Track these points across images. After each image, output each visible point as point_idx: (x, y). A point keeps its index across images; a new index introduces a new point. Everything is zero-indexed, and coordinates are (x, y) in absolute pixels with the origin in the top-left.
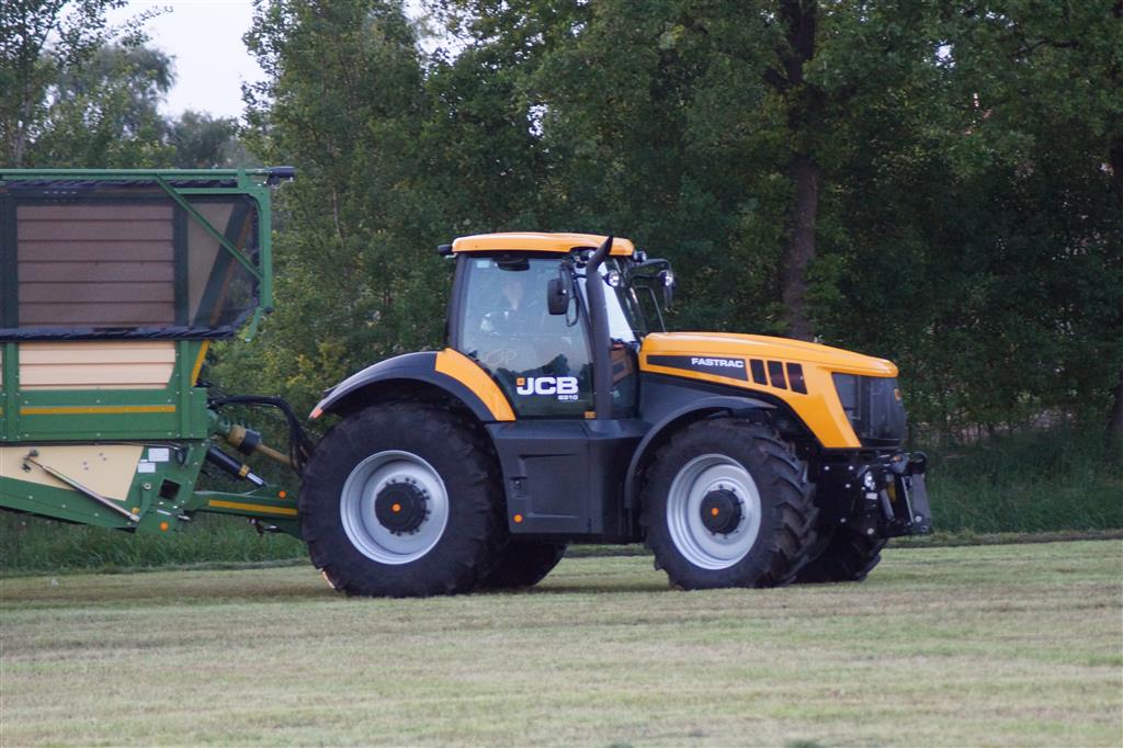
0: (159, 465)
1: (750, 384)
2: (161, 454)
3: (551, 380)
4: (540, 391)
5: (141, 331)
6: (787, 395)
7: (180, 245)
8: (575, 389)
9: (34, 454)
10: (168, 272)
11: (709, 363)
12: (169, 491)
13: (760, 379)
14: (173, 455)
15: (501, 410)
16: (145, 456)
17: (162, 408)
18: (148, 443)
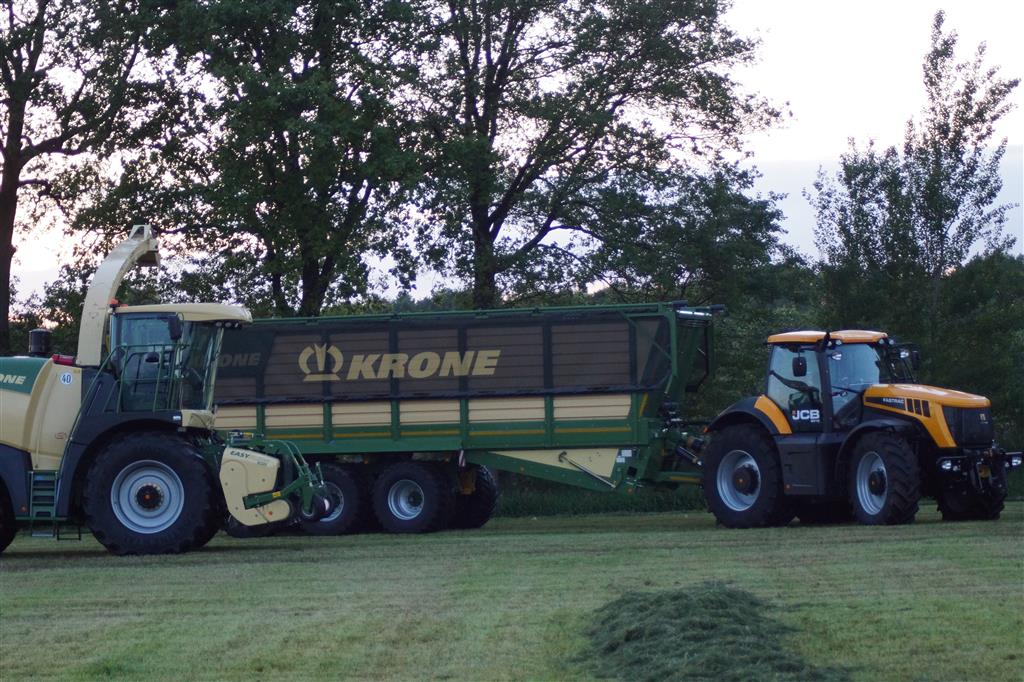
0: (627, 458)
1: (906, 412)
2: (628, 453)
3: (807, 412)
4: (803, 418)
5: (611, 389)
6: (922, 418)
7: (633, 343)
8: (818, 417)
9: (565, 453)
10: (627, 358)
11: (890, 401)
12: (632, 472)
13: (910, 410)
14: (634, 453)
15: (783, 427)
16: (620, 454)
17: (625, 429)
18: (621, 447)
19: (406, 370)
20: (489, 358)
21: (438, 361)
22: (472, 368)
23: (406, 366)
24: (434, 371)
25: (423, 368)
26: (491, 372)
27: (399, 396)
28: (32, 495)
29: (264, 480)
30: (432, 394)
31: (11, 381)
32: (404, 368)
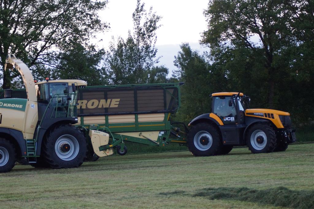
0: (162, 134)
1: (264, 117)
3: (230, 118)
4: (228, 120)
5: (158, 111)
6: (271, 119)
7: (165, 96)
8: (234, 119)
9: (141, 133)
10: (163, 101)
11: (257, 114)
12: (164, 139)
13: (266, 116)
14: (165, 133)
15: (221, 123)
16: (160, 133)
17: (163, 125)
18: (160, 131)
19: (87, 106)
20: (116, 101)
21: (98, 103)
22: (110, 105)
23: (86, 104)
24: (96, 106)
25: (92, 105)
26: (117, 106)
27: (84, 114)
28: (27, 148)
29: (105, 141)
30: (96, 114)
31: (18, 107)
32: (86, 105)
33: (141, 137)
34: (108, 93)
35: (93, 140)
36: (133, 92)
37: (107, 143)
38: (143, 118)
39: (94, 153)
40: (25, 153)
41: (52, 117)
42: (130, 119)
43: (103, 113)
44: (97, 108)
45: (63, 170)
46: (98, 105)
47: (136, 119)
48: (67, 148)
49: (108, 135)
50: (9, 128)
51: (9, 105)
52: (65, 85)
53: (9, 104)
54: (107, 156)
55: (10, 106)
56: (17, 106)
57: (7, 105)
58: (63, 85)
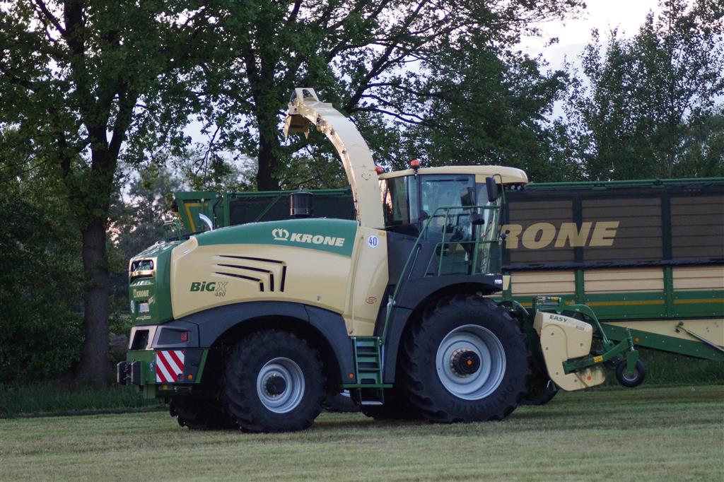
9: (681, 324)
19: (520, 241)
20: (607, 229)
21: (554, 231)
22: (589, 239)
23: (520, 237)
24: (549, 242)
25: (538, 238)
26: (610, 243)
27: (511, 267)
28: (357, 362)
29: (582, 345)
30: (547, 265)
31: (331, 243)
32: (517, 239)
33: (682, 336)
34: (585, 203)
35: (545, 342)
36: (657, 201)
37: (584, 351)
38: (686, 280)
39: (549, 378)
40: (351, 376)
41: (428, 274)
42: (650, 281)
43: (569, 264)
44: (550, 248)
45: (460, 426)
46: (555, 240)
47: (668, 280)
48: (470, 362)
49: (588, 328)
50: (305, 305)
51: (307, 238)
52: (467, 180)
53: (305, 236)
54: (587, 389)
55: (309, 241)
56: (329, 241)
57: (301, 238)
58: (460, 183)
